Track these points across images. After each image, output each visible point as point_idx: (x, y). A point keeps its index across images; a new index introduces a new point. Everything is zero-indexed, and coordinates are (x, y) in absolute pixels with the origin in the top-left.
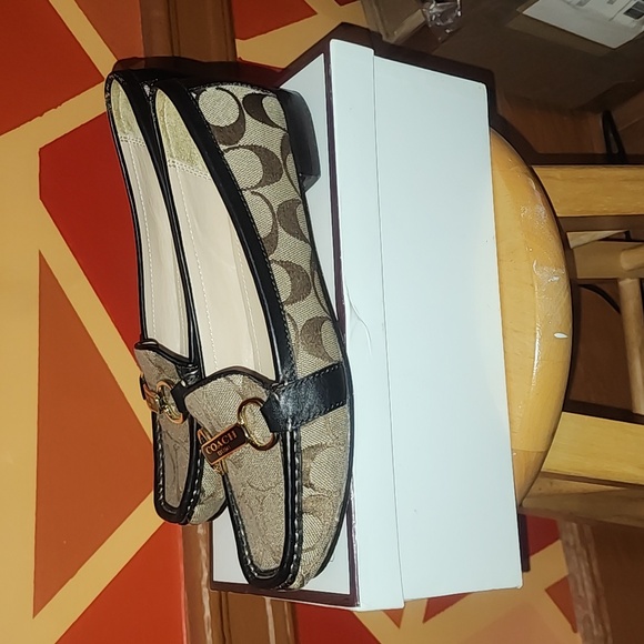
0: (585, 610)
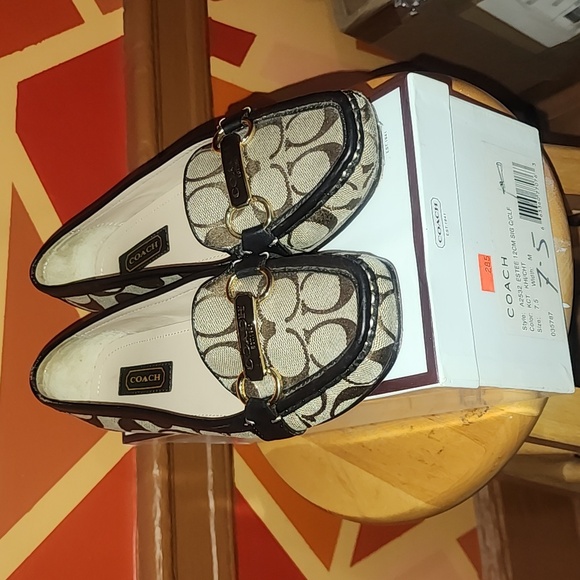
0: (490, 559)
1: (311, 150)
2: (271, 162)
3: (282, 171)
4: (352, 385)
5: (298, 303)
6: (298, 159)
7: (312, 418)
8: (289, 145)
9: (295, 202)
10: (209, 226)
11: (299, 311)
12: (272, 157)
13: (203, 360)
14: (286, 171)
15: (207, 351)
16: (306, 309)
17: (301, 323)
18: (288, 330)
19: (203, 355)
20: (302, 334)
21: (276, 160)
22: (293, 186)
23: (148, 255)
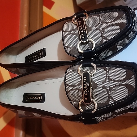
1: (112, 25)
2: (96, 28)
3: (100, 31)
4: (127, 108)
5: (107, 77)
6: (107, 28)
7: (106, 119)
8: (103, 23)
9: (104, 42)
10: (71, 48)
11: (107, 80)
12: (96, 26)
13: (67, 94)
14: (102, 31)
15: (69, 91)
16: (110, 80)
17: (108, 84)
18: (103, 87)
19: (67, 92)
20: (108, 88)
21: (98, 27)
22: (104, 37)
23: (37, 57)
